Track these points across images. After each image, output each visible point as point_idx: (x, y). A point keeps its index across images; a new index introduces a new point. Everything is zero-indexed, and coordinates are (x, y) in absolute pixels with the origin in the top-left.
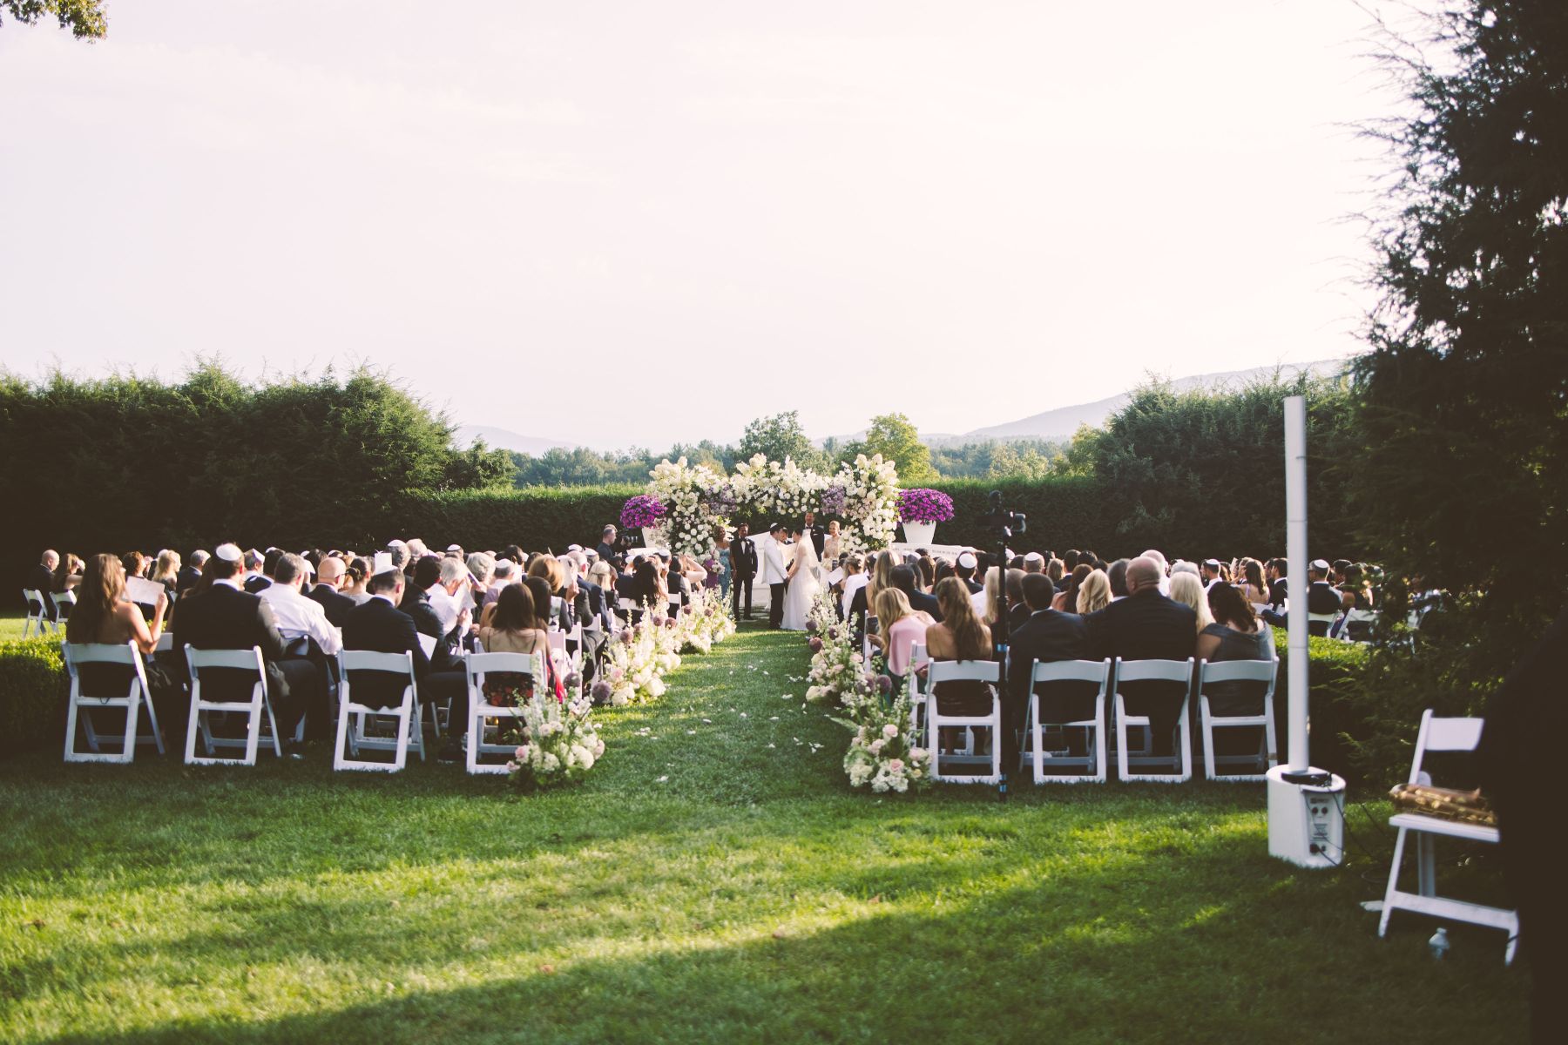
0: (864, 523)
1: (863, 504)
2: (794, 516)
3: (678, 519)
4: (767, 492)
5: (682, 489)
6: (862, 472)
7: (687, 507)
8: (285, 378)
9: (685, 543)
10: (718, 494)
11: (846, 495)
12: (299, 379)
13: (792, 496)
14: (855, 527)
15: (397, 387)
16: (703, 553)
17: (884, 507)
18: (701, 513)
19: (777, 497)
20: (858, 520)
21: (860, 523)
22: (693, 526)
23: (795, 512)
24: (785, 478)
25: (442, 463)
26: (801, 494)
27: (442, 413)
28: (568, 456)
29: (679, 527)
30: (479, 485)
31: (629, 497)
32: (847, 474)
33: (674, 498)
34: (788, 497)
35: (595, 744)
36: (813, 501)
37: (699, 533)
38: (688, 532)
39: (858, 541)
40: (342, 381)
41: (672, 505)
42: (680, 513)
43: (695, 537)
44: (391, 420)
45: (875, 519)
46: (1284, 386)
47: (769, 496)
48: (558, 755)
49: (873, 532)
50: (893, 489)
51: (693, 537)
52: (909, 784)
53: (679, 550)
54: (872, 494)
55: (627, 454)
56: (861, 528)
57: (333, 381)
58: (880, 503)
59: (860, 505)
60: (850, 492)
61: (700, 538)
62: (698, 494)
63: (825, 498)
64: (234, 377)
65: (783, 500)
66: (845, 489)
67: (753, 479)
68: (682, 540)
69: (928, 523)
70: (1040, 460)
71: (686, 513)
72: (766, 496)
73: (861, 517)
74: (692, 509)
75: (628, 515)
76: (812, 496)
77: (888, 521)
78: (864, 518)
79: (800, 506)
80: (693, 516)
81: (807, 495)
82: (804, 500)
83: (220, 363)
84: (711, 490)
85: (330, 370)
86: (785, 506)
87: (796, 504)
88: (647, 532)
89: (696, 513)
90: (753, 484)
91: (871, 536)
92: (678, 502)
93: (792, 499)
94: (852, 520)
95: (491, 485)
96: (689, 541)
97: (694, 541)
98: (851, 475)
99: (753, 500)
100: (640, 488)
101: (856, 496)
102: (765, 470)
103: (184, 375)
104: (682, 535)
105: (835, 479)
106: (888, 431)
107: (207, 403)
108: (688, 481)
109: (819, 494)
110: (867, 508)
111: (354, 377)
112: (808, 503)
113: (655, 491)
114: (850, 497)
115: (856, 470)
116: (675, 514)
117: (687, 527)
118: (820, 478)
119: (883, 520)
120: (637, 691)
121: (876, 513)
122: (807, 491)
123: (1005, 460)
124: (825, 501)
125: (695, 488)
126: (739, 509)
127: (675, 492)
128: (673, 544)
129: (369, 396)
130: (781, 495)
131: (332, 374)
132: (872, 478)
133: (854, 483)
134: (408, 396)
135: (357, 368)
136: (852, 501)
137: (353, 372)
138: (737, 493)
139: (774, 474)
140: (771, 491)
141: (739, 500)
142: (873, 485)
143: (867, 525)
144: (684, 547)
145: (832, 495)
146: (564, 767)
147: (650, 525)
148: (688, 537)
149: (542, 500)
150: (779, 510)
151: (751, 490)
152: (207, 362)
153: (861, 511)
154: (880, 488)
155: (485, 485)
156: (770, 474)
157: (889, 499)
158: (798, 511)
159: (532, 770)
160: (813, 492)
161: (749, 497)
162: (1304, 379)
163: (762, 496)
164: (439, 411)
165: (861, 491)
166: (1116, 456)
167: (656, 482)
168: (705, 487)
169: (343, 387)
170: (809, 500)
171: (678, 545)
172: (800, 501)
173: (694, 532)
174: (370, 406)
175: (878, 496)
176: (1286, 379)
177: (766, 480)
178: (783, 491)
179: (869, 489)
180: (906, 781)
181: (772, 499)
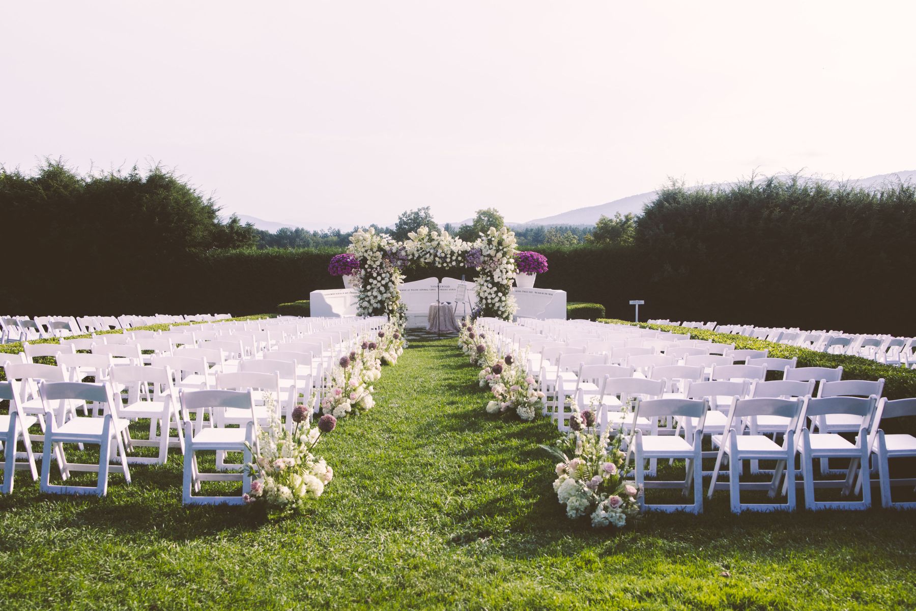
0: (494, 273)
1: (493, 261)
2: (447, 268)
3: (369, 270)
4: (429, 252)
5: (371, 250)
6: (493, 239)
7: (374, 262)
8: (106, 174)
9: (373, 286)
10: (395, 253)
11: (482, 255)
12: (115, 174)
13: (446, 255)
14: (488, 276)
15: (181, 181)
16: (385, 293)
17: (507, 263)
18: (384, 266)
19: (436, 256)
20: (490, 271)
21: (491, 274)
22: (379, 274)
23: (448, 266)
24: (441, 242)
25: (210, 232)
26: (452, 253)
27: (210, 199)
28: (291, 232)
29: (369, 276)
30: (235, 247)
31: (334, 255)
32: (482, 240)
33: (366, 255)
34: (443, 255)
35: (324, 471)
36: (460, 258)
37: (383, 279)
38: (375, 279)
39: (490, 286)
40: (144, 175)
41: (365, 260)
42: (370, 265)
43: (380, 282)
44: (175, 202)
45: (501, 271)
46: (757, 187)
47: (431, 255)
48: (291, 488)
49: (500, 280)
50: (514, 251)
51: (378, 282)
52: (626, 519)
53: (369, 291)
54: (500, 255)
55: (326, 232)
56: (492, 277)
57: (138, 176)
58: (505, 260)
59: (491, 261)
60: (485, 253)
61: (383, 282)
62: (382, 253)
63: (468, 256)
64: (72, 172)
65: (439, 258)
66: (481, 250)
67: (419, 243)
68: (371, 284)
69: (531, 274)
70: (574, 237)
71: (374, 266)
72: (428, 255)
73: (492, 270)
74: (378, 263)
75: (333, 267)
76: (459, 255)
77: (510, 272)
78: (495, 270)
79: (451, 262)
80: (378, 268)
81: (456, 255)
82: (454, 258)
83: (62, 164)
84: (391, 250)
85: (135, 169)
86: (440, 261)
87: (448, 260)
88: (346, 279)
89: (381, 266)
90: (419, 246)
91: (498, 282)
92: (369, 258)
93: (446, 257)
94: (486, 271)
95: (243, 247)
96: (376, 285)
97: (379, 285)
98: (486, 242)
99: (419, 257)
100: (340, 250)
101: (489, 256)
102: (428, 237)
103: (37, 170)
104: (371, 280)
105: (475, 244)
106: (486, 219)
107: (52, 189)
108: (376, 244)
109: (464, 254)
110: (496, 263)
111: (151, 174)
112: (456, 260)
113: (353, 251)
114: (485, 256)
115: (489, 237)
116: (366, 266)
117: (375, 275)
118: (464, 243)
119: (507, 272)
120: (352, 406)
121: (502, 267)
122: (456, 252)
123: (553, 238)
124: (468, 258)
125: (380, 249)
126: (410, 263)
127: (366, 251)
128: (365, 286)
129: (161, 186)
130: (438, 254)
131: (136, 172)
132: (500, 243)
133: (487, 246)
134: (188, 187)
135: (153, 168)
136: (486, 259)
137: (151, 171)
138: (408, 252)
139: (434, 240)
140: (432, 251)
141: (410, 257)
142: (501, 248)
143: (496, 275)
144: (372, 288)
145: (473, 255)
146: (297, 497)
147: (348, 274)
148: (375, 282)
149: (276, 257)
150: (437, 264)
151: (418, 251)
152: (53, 163)
153: (492, 265)
154: (505, 250)
155: (238, 246)
156: (431, 240)
157: (510, 258)
158: (450, 265)
159: (266, 501)
160: (460, 252)
161: (417, 255)
162: (771, 183)
163: (425, 254)
164: (208, 198)
165: (492, 253)
166: (651, 232)
167: (354, 245)
168: (387, 248)
169: (144, 181)
170: (457, 257)
171: (369, 287)
172: (451, 258)
173: (379, 278)
174: (162, 193)
175: (504, 255)
176: (758, 184)
177: (428, 244)
178: (440, 251)
179: (498, 251)
180: (624, 516)
181: (432, 256)
